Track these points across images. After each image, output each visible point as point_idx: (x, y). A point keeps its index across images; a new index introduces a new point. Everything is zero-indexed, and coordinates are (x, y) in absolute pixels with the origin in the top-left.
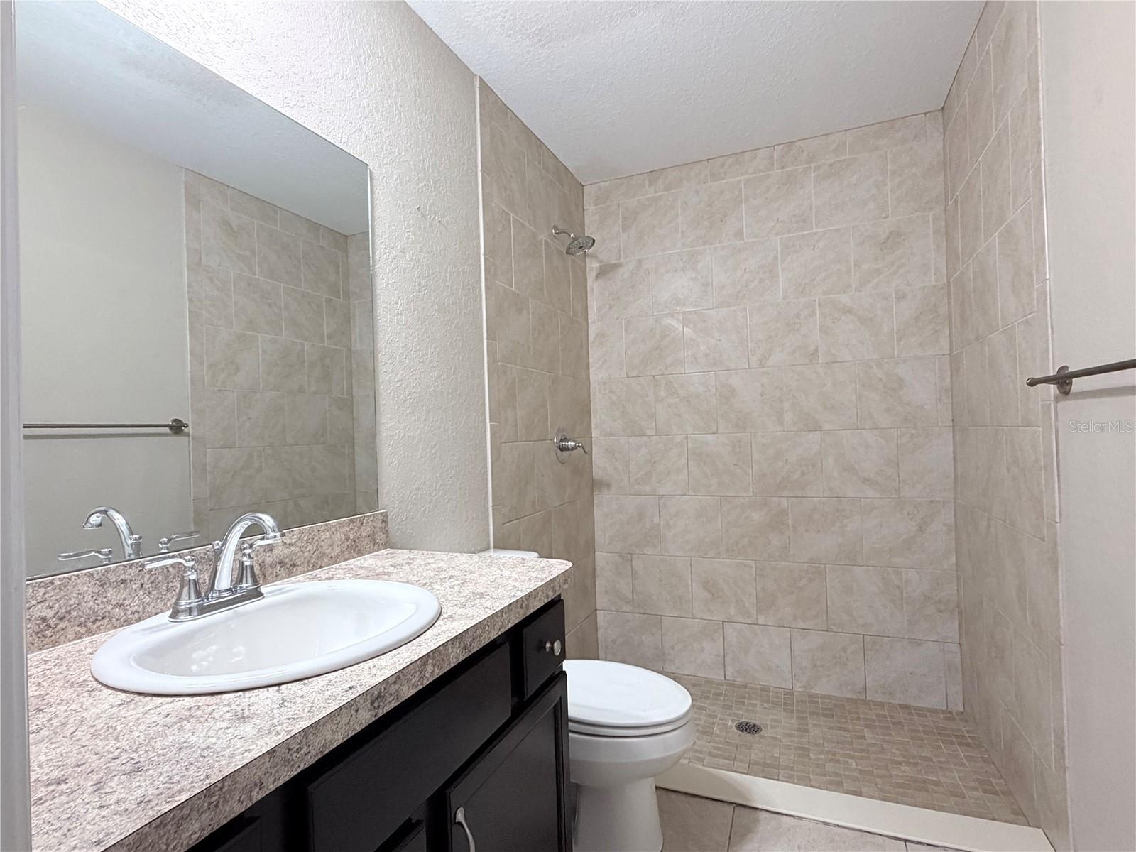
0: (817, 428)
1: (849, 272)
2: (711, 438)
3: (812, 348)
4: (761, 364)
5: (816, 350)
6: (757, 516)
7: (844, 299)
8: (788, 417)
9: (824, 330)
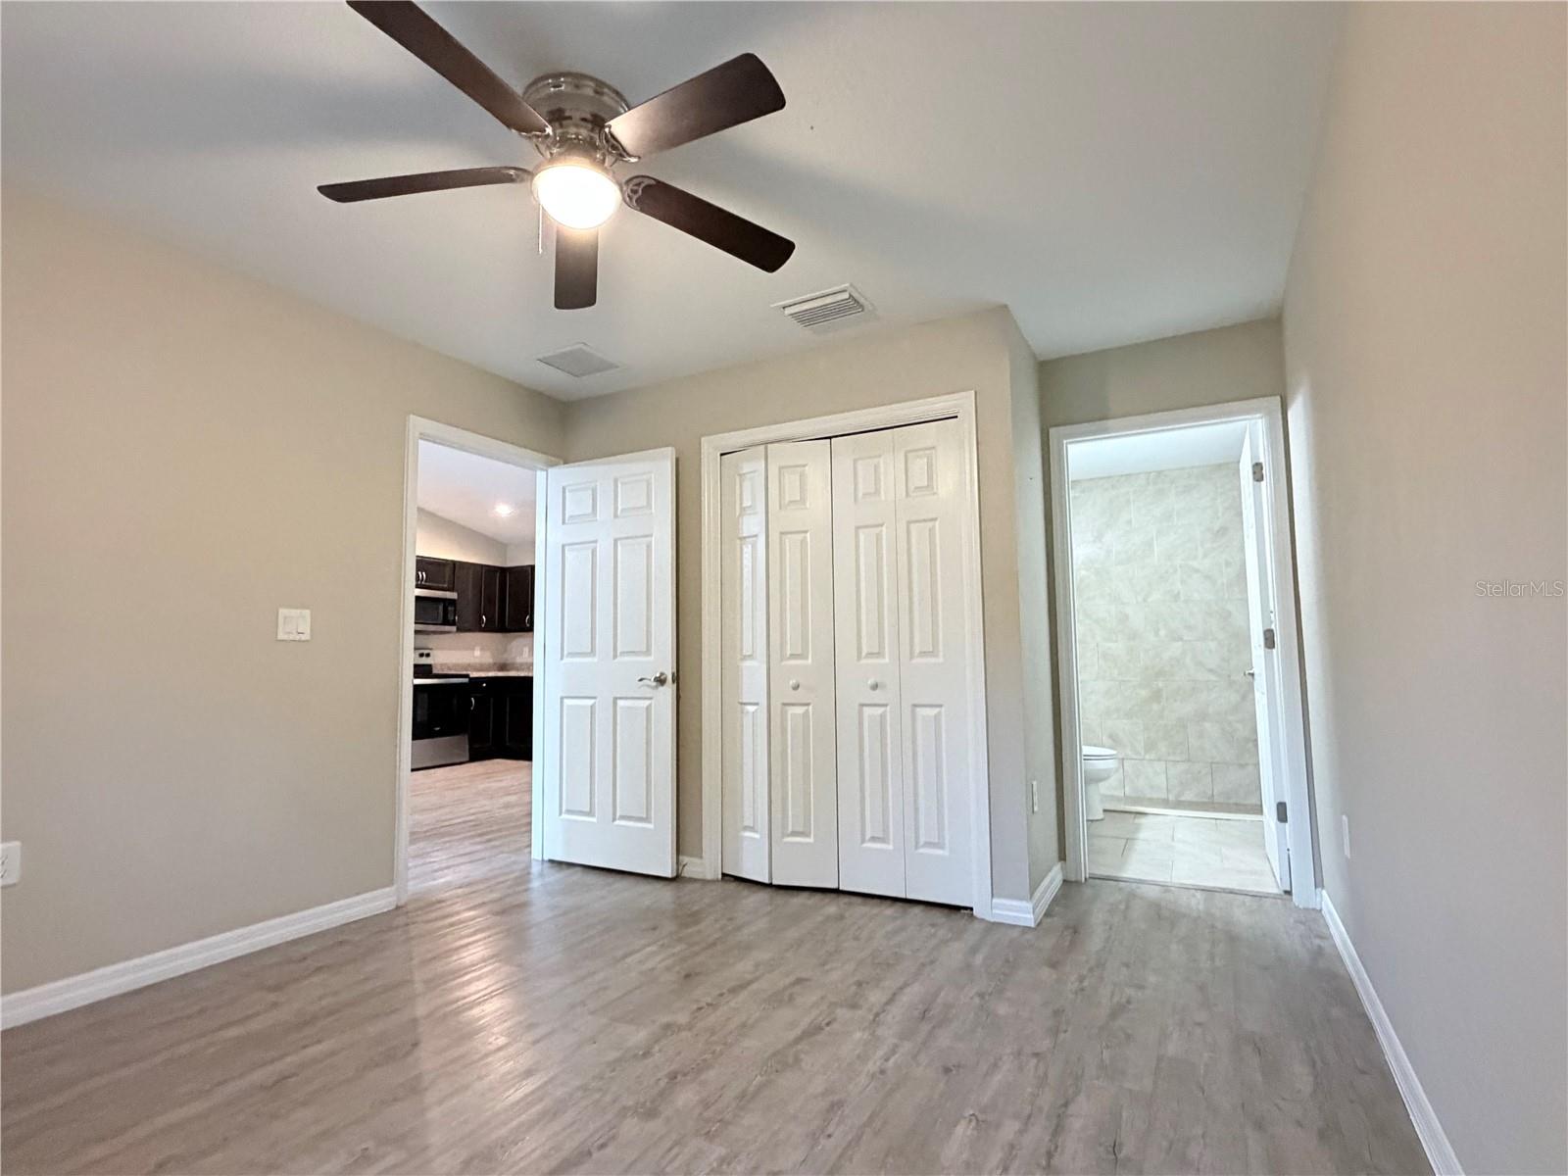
0: (1181, 639)
1: (1196, 549)
2: (1113, 645)
3: (1176, 592)
4: (1145, 600)
5: (1179, 593)
6: (1144, 693)
7: (1195, 564)
8: (1162, 633)
9: (1183, 582)
